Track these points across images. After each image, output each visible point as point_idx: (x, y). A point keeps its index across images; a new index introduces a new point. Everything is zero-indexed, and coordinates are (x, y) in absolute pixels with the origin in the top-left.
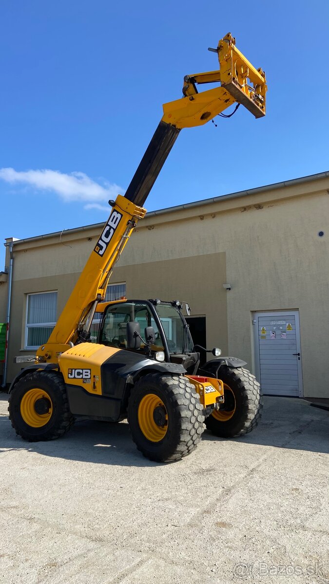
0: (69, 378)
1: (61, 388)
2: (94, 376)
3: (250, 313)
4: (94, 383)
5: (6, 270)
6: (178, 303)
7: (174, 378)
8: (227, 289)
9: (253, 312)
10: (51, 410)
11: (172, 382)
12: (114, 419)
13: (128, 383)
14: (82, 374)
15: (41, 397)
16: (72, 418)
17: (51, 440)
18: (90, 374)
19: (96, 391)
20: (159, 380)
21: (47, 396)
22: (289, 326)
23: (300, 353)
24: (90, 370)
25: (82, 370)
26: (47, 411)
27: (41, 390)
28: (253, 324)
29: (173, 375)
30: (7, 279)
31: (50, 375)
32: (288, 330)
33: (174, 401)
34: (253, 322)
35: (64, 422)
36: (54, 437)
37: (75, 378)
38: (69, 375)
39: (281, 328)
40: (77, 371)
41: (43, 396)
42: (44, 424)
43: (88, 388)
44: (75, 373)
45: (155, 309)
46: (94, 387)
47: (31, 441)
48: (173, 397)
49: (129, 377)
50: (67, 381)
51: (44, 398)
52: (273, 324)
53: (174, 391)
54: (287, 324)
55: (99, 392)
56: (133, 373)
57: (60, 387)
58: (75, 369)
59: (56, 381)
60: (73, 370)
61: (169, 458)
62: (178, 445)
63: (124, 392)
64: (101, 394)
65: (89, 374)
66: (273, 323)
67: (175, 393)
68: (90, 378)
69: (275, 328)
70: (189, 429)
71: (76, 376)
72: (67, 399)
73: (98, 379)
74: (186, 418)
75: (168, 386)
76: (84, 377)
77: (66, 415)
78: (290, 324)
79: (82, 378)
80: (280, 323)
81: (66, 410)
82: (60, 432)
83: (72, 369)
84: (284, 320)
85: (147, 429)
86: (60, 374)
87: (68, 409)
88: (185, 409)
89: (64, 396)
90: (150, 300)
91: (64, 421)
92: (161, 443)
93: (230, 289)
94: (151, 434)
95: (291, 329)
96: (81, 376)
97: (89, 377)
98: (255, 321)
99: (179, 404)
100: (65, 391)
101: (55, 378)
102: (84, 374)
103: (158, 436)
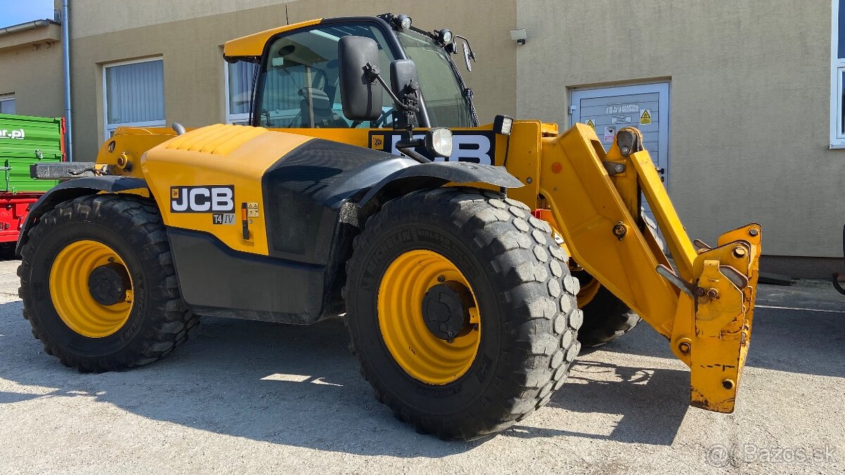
0: (173, 211)
1: (153, 238)
2: (244, 205)
3: (564, 90)
4: (245, 224)
5: (56, 16)
6: (447, 38)
7: (491, 201)
8: (519, 41)
9: (571, 89)
10: (130, 295)
11: (491, 213)
12: (305, 317)
13: (342, 223)
14: (210, 199)
15: (104, 261)
16: (187, 314)
17: (136, 367)
18: (233, 199)
19: (252, 244)
20: (448, 210)
21: (119, 259)
22: (646, 114)
23: (665, 168)
24: (232, 187)
25: (210, 188)
26: (122, 298)
27: (104, 246)
28: (569, 114)
29: (487, 193)
30: (61, 34)
31: (119, 206)
32: (643, 122)
33: (506, 270)
34: (569, 110)
35: (167, 325)
36: (143, 362)
37: (189, 210)
38: (174, 203)
39: (628, 119)
40: (194, 192)
41: (111, 259)
42: (116, 330)
43: (230, 236)
44: (189, 199)
45: (398, 38)
46: (246, 235)
47: (84, 370)
48: (502, 257)
49: (346, 205)
50: (170, 220)
51: (113, 265)
52: (611, 112)
53: (502, 239)
54: (642, 112)
55: (260, 245)
56: (356, 197)
57: (150, 236)
58: (190, 188)
59: (139, 219)
60: (185, 191)
61: (481, 432)
62: (517, 400)
63: (334, 246)
64: (267, 254)
65: (228, 199)
66: (611, 110)
67: (508, 247)
68: (233, 211)
69: (614, 120)
70: (549, 353)
71: (194, 207)
72: (171, 265)
73: (257, 214)
74: (544, 321)
75: (481, 224)
76: (216, 208)
77: (171, 306)
78: (648, 111)
79: (210, 211)
80: (625, 109)
81: (170, 294)
82: (157, 347)
83: (180, 188)
84: (635, 103)
85: (405, 345)
86: (149, 204)
87: (177, 294)
88: (540, 293)
89: (163, 258)
90: (383, 16)
91: (168, 322)
92: (455, 387)
93: (523, 41)
94: (415, 358)
95: (647, 122)
96: (207, 205)
97: (229, 207)
98: (573, 107)
99: (524, 278)
100: (166, 246)
101: (134, 212)
102: (215, 199)
103: (446, 368)
